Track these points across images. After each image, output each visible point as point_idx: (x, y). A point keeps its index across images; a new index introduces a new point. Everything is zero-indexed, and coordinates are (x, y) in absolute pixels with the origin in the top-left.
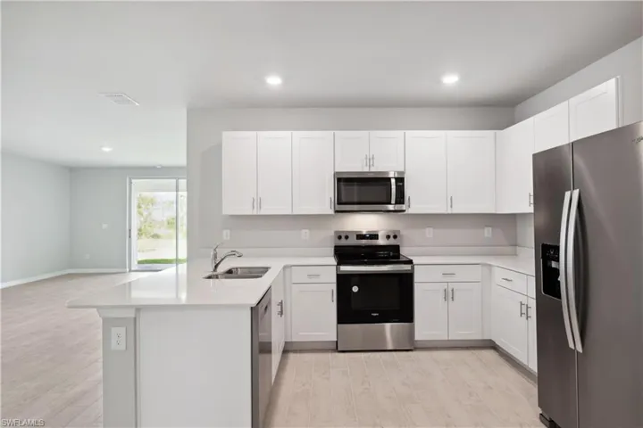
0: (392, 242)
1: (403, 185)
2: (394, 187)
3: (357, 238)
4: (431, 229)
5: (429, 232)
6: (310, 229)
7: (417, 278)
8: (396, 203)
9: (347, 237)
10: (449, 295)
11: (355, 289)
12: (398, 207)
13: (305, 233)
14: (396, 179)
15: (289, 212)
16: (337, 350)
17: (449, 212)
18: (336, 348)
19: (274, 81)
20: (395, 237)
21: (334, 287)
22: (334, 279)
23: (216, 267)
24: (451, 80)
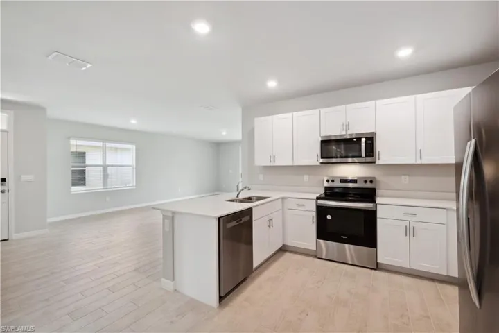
0: (368, 185)
1: (372, 143)
2: (363, 144)
3: (341, 182)
4: (407, 177)
5: (405, 180)
6: (309, 174)
7: (379, 215)
8: (366, 156)
9: (333, 181)
10: (410, 232)
11: (329, 217)
12: (369, 159)
13: (306, 178)
14: (366, 138)
15: (291, 164)
16: (316, 256)
17: (419, 162)
18: (315, 255)
19: (272, 84)
20: (371, 182)
21: (314, 214)
22: (315, 209)
23: (238, 195)
24: (405, 53)
